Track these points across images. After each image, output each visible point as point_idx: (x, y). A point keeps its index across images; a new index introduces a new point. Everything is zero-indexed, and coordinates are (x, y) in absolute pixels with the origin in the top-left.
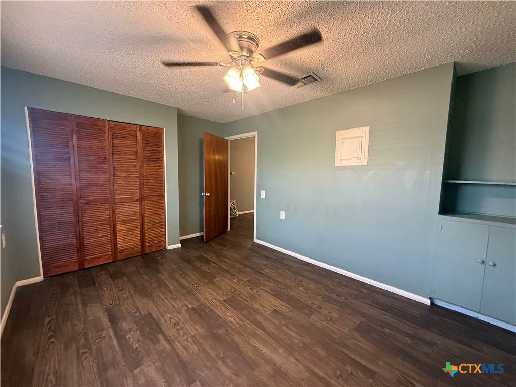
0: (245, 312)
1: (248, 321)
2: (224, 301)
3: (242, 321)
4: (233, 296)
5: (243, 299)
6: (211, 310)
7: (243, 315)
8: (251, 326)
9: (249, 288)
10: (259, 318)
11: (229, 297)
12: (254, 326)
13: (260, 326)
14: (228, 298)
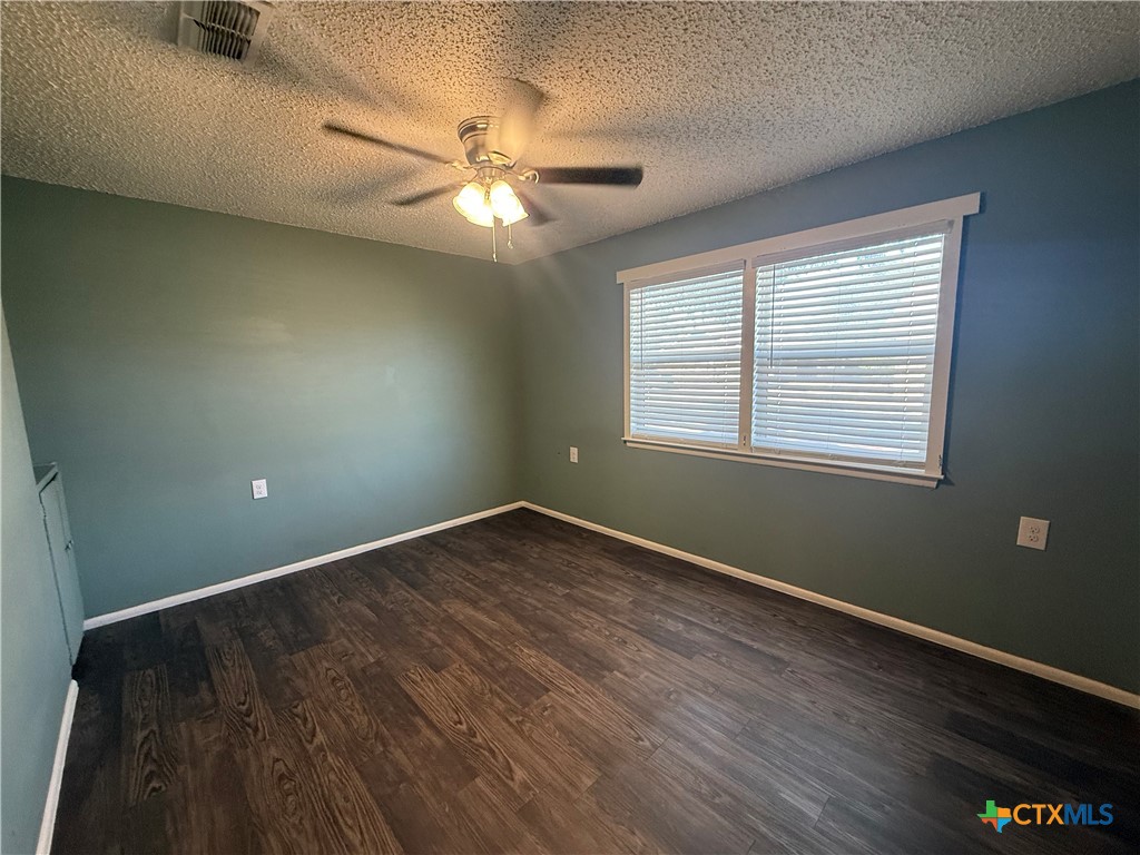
0: (502, 665)
1: (498, 649)
2: (547, 690)
3: (508, 650)
4: (525, 704)
5: (500, 698)
6: (570, 667)
7: (506, 660)
8: (495, 643)
9: (479, 740)
10: (477, 656)
11: (535, 702)
12: (489, 643)
13: (478, 644)
14: (538, 698)
